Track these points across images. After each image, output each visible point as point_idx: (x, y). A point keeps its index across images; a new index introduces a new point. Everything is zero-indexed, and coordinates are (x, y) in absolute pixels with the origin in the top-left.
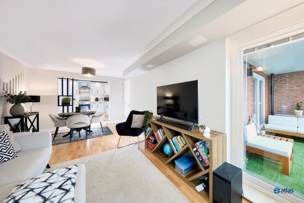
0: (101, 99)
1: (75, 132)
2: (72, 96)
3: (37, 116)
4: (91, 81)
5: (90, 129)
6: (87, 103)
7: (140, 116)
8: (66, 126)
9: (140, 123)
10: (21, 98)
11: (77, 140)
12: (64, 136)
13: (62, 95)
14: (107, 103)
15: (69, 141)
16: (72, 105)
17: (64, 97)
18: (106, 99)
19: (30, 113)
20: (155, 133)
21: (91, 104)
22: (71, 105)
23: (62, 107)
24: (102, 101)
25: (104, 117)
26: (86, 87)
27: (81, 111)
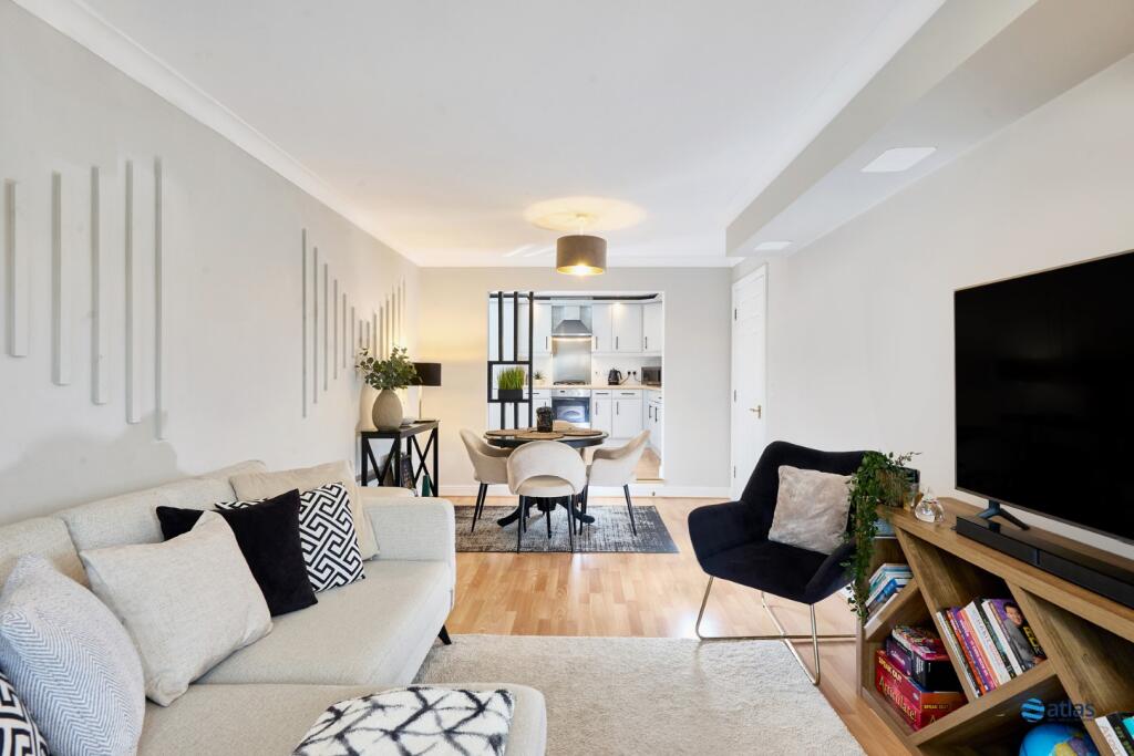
0: (632, 375)
1: (534, 511)
2: (530, 363)
3: (435, 434)
4: (595, 298)
5: (584, 507)
6: (580, 392)
7: (825, 483)
8: (506, 482)
9: (822, 524)
10: (396, 371)
11: (538, 550)
12: (503, 522)
13: (501, 362)
14: (652, 393)
15: (513, 545)
16: (530, 401)
17: (505, 366)
18: (652, 376)
19: (416, 422)
20: (938, 617)
21: (594, 396)
22: (525, 401)
23: (500, 404)
24: (632, 383)
25: (642, 457)
26: (577, 326)
27: (557, 424)
